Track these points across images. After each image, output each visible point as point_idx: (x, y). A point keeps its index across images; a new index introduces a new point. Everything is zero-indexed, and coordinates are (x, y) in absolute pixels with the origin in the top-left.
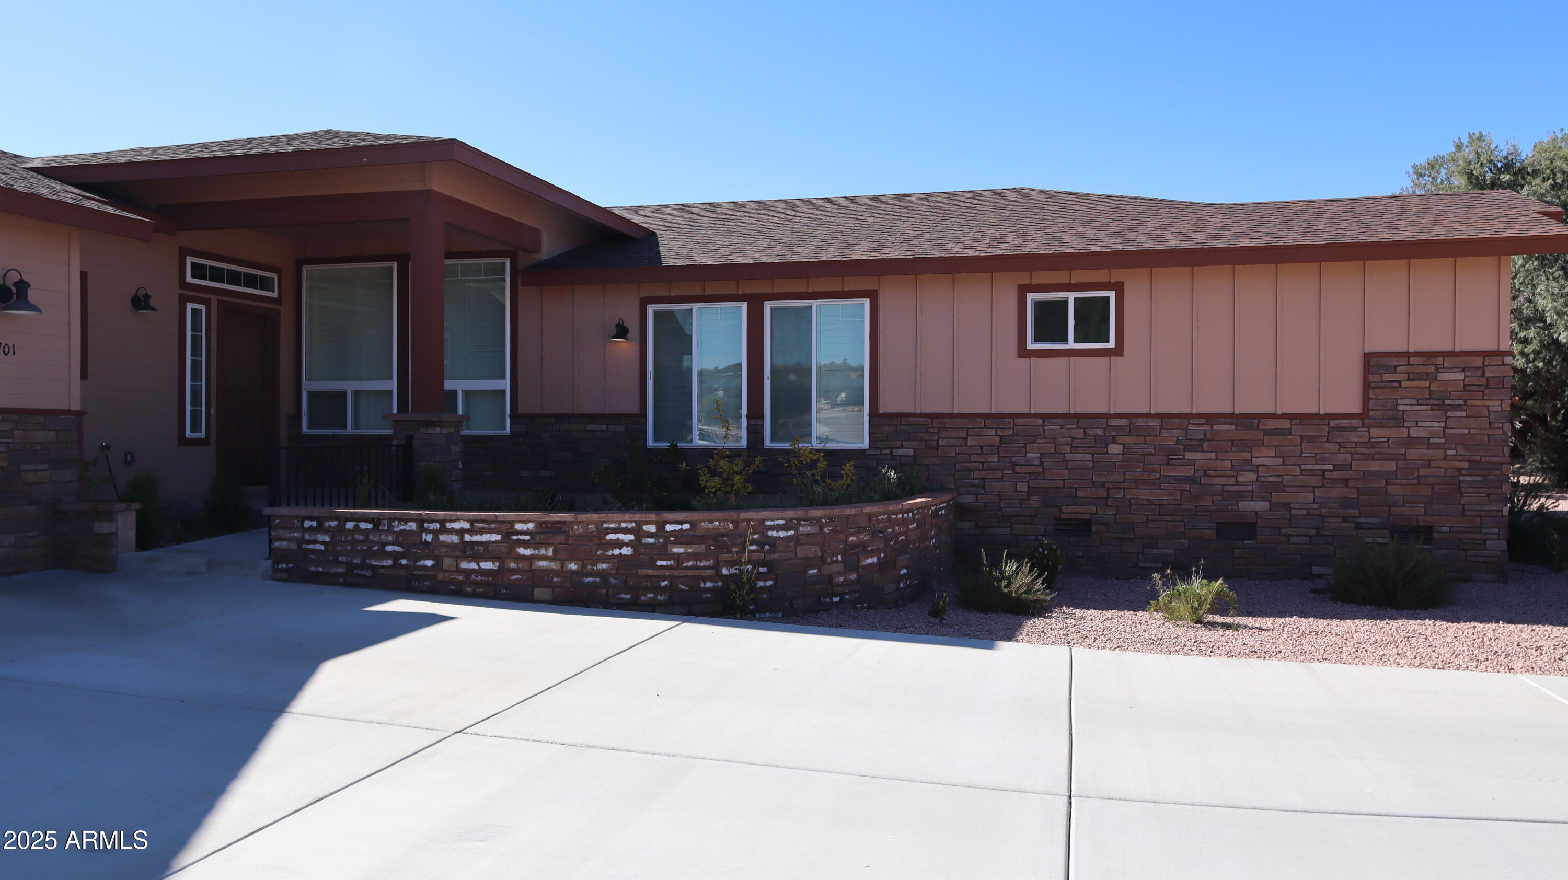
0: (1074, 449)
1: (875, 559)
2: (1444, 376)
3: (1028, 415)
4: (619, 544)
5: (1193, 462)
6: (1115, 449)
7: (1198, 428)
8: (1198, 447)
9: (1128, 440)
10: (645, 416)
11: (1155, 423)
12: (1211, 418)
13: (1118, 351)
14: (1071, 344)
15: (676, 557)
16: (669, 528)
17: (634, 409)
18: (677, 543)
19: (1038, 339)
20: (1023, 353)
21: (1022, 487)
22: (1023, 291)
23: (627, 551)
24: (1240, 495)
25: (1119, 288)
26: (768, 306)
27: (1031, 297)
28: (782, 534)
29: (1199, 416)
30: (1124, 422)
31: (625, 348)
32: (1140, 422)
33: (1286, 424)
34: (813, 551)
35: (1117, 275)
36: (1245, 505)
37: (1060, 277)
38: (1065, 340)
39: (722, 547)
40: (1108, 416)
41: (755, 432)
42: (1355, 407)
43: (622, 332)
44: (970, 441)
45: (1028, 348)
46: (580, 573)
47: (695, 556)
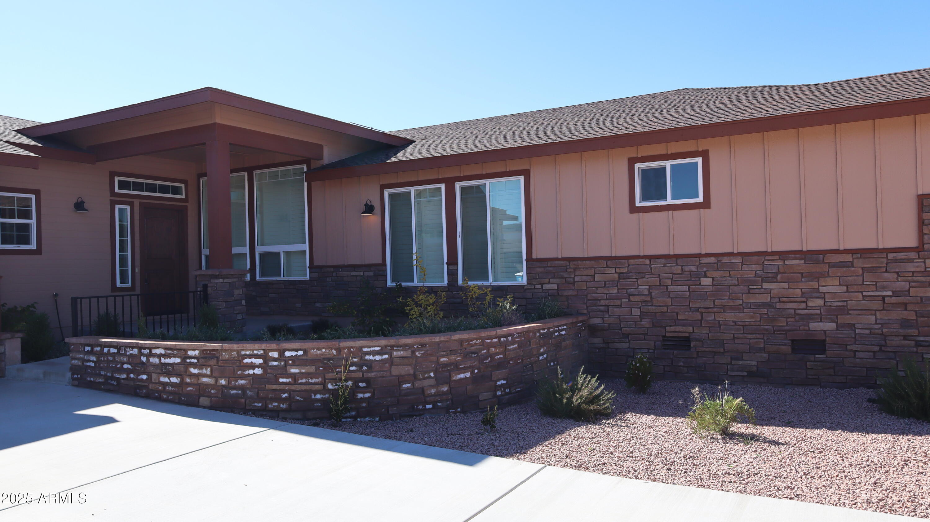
0: (674, 282)
1: (468, 375)
3: (639, 257)
4: (253, 366)
5: (769, 291)
6: (706, 281)
7: (772, 264)
8: (773, 278)
9: (716, 274)
11: (737, 260)
12: (783, 255)
13: (706, 204)
14: (669, 201)
15: (293, 376)
16: (288, 354)
18: (294, 365)
19: (644, 198)
20: (634, 209)
21: (636, 312)
22: (632, 162)
23: (258, 371)
24: (810, 318)
25: (705, 155)
26: (458, 185)
27: (638, 167)
28: (378, 358)
29: (773, 253)
30: (712, 260)
31: (373, 219)
32: (725, 260)
33: (848, 258)
34: (408, 370)
35: (703, 144)
36: (815, 326)
37: (659, 149)
38: (665, 198)
39: (327, 369)
40: (699, 256)
41: (453, 274)
42: (911, 242)
43: (369, 209)
44: (597, 278)
45: (637, 205)
46: (228, 387)
47: (307, 375)
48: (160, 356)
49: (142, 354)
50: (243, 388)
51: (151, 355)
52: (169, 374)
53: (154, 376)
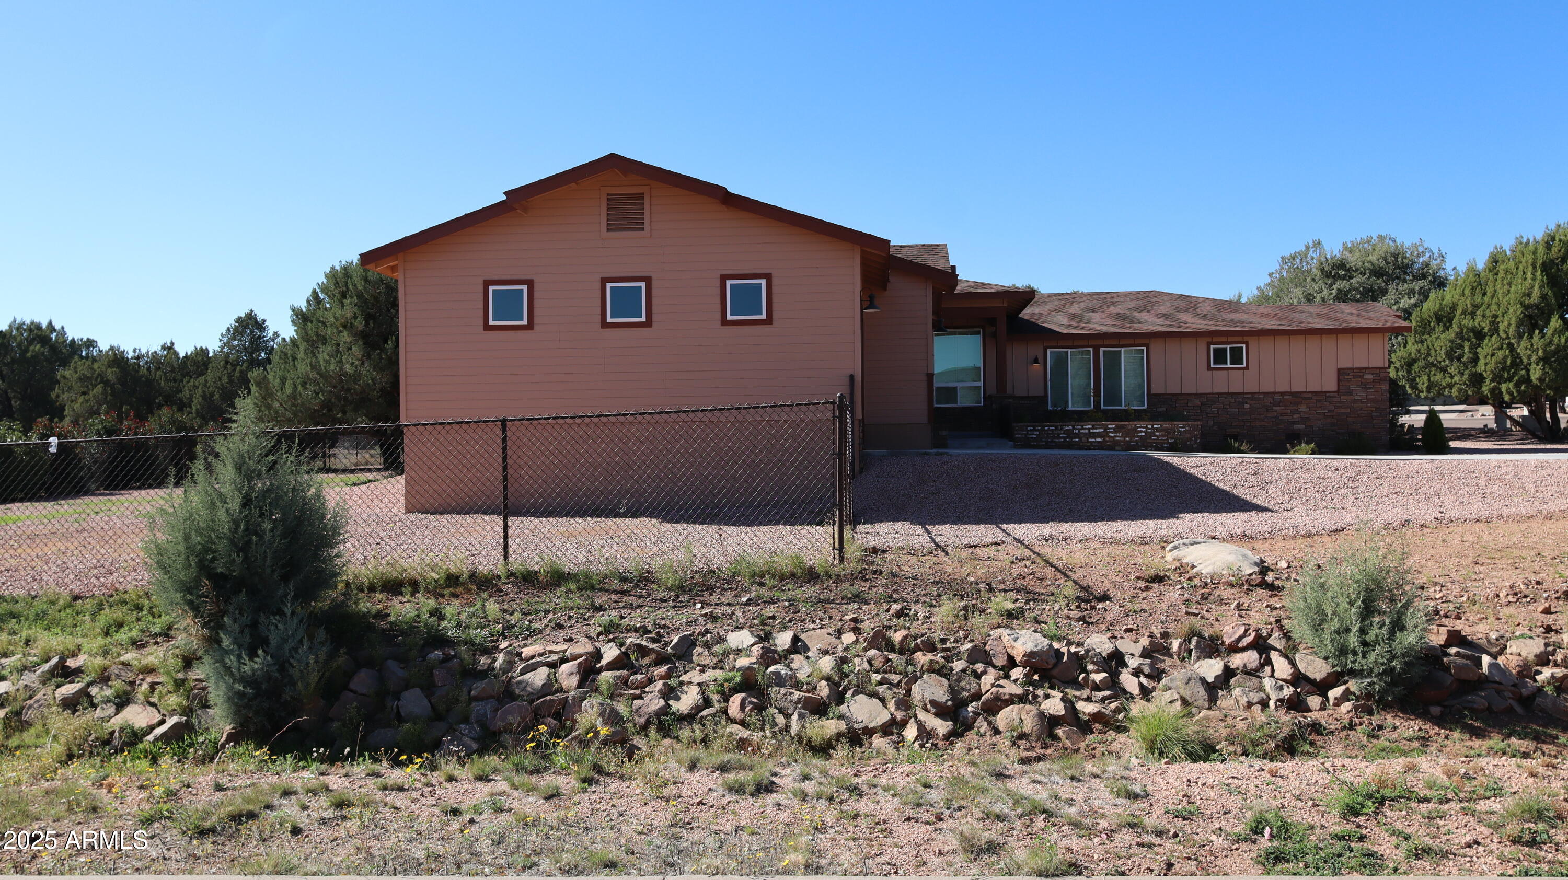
0: (1231, 407)
2: (1366, 377)
3: (1212, 394)
4: (1141, 432)
5: (1276, 411)
6: (1247, 406)
7: (1277, 398)
8: (1278, 405)
9: (1252, 403)
10: (1047, 396)
11: (1262, 396)
12: (1283, 394)
13: (1247, 368)
14: (1229, 365)
17: (1042, 394)
19: (1215, 364)
20: (1209, 368)
21: (1211, 422)
22: (1209, 345)
24: (1294, 423)
25: (1247, 344)
26: (1102, 350)
27: (1212, 347)
29: (1278, 393)
30: (1250, 396)
31: (1037, 367)
32: (1256, 396)
33: (1310, 395)
34: (1188, 436)
35: (1246, 339)
36: (1296, 427)
37: (1224, 339)
38: (1226, 363)
39: (1169, 433)
40: (1243, 393)
41: (1097, 404)
42: (1335, 389)
43: (1036, 361)
44: (1189, 404)
45: (1211, 367)
46: (1130, 441)
47: (1162, 436)
48: (1089, 429)
49: (1074, 428)
50: (1136, 442)
51: (1082, 428)
52: (1095, 437)
53: (1084, 439)
